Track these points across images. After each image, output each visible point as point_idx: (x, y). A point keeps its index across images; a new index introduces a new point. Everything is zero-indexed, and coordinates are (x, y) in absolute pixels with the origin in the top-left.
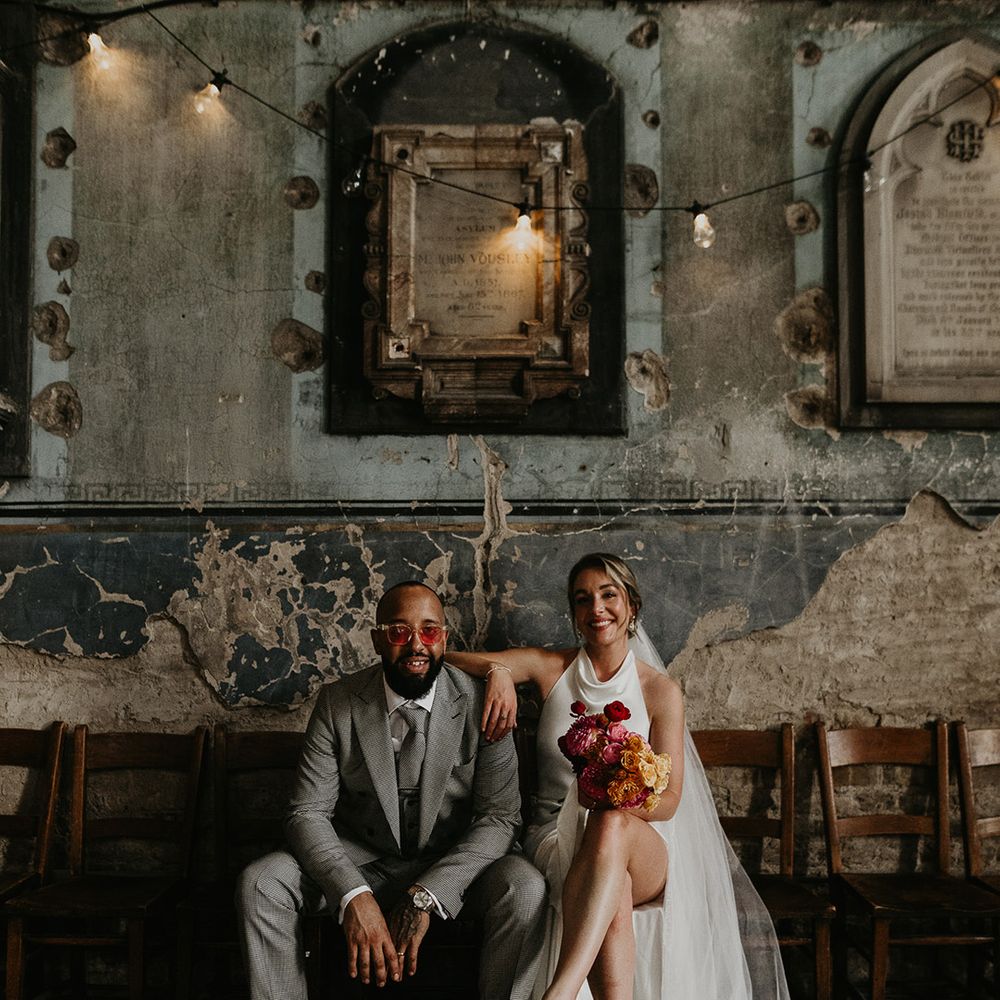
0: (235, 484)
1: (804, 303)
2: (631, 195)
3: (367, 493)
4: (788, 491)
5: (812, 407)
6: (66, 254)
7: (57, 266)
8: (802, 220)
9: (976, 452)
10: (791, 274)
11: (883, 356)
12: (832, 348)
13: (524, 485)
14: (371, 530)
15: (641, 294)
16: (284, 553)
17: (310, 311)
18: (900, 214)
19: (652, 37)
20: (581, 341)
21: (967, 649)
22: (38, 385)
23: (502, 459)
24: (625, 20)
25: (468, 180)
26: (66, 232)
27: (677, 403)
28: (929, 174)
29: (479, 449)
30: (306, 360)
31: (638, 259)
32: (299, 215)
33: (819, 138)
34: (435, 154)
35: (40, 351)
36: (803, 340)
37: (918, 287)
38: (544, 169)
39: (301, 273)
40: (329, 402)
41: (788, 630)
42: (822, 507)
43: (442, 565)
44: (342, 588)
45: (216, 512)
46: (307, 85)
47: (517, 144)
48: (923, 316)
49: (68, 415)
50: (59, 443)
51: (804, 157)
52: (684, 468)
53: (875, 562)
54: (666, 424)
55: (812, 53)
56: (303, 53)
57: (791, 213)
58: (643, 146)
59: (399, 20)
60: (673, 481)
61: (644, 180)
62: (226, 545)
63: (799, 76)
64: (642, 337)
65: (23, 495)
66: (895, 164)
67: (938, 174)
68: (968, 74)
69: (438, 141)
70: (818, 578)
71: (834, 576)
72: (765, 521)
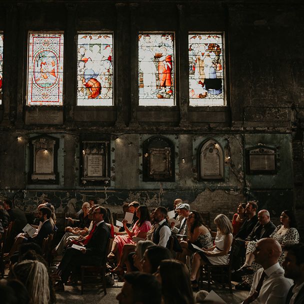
0: (133, 187)
1: (194, 167)
2: (176, 156)
3: (148, 188)
4: (192, 188)
5: (195, 179)
6: (114, 161)
7: (113, 163)
8: (194, 158)
9: (213, 183)
10: (193, 164)
11: (203, 174)
12: (197, 172)
13: (164, 187)
14: (148, 192)
15: (177, 166)
16: (138, 194)
17: (141, 168)
18: (204, 158)
19: (178, 138)
20: (171, 172)
21: (212, 205)
22: (111, 176)
23: (162, 184)
24: (175, 136)
25: (158, 155)
26: (114, 159)
27: (181, 179)
28: (207, 154)
29: (159, 183)
30: (140, 173)
31: (176, 162)
32: (140, 157)
33: (196, 149)
34: (155, 152)
35: (111, 172)
36: (194, 171)
37: (206, 166)
38: (167, 154)
39: (140, 164)
40: (143, 178)
41: (193, 203)
42: (196, 189)
43: (156, 196)
44: (145, 198)
45: (131, 190)
46: (140, 143)
47: (164, 151)
48: (207, 169)
49: (114, 179)
50: (114, 182)
51: (194, 152)
52: (181, 185)
53: (202, 195)
54: (179, 181)
55: (195, 140)
56: (140, 139)
57: (193, 157)
58: (177, 150)
59: (150, 136)
60: (180, 187)
61: (177, 154)
62: (132, 193)
63: (194, 143)
64: (177, 171)
65: (110, 188)
66: (204, 153)
67: (208, 154)
68: (211, 143)
69: (155, 150)
70: (196, 197)
71: (198, 197)
72: (190, 191)
